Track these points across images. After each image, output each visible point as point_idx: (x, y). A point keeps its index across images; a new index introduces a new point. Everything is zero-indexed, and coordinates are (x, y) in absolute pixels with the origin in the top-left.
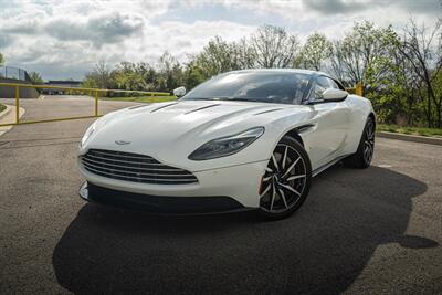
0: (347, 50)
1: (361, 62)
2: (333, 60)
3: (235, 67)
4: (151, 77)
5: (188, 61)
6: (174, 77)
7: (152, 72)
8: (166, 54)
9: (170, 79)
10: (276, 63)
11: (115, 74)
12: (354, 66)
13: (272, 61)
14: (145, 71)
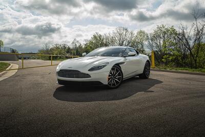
0: (155, 37)
1: (162, 42)
2: (149, 42)
3: (106, 45)
4: (69, 50)
5: (85, 43)
6: (79, 50)
7: (69, 48)
8: (75, 40)
9: (77, 51)
10: (124, 43)
11: (52, 50)
12: (158, 44)
13: (123, 42)
14: (65, 48)
